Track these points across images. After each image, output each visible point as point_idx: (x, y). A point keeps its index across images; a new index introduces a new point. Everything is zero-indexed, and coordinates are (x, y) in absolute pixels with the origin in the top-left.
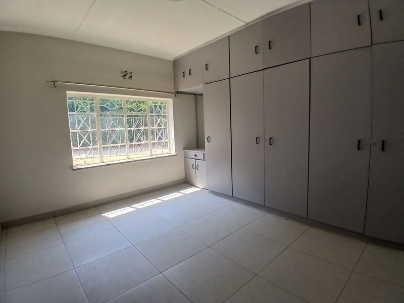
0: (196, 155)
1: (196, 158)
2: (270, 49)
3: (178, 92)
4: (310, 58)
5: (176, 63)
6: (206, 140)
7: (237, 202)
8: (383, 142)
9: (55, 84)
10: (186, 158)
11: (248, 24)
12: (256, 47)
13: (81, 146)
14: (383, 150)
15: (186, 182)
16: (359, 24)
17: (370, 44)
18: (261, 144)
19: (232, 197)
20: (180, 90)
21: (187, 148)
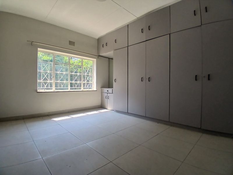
0: (108, 91)
1: (108, 92)
2: (149, 30)
3: (99, 56)
4: (170, 34)
5: (99, 40)
6: (114, 81)
7: (130, 116)
8: (209, 75)
9: (32, 43)
10: (102, 93)
11: (138, 18)
12: (142, 29)
13: (43, 80)
14: (209, 79)
15: (102, 107)
16: (195, 15)
17: (200, 25)
18: (144, 81)
19: (127, 113)
20: (101, 54)
21: (103, 87)
